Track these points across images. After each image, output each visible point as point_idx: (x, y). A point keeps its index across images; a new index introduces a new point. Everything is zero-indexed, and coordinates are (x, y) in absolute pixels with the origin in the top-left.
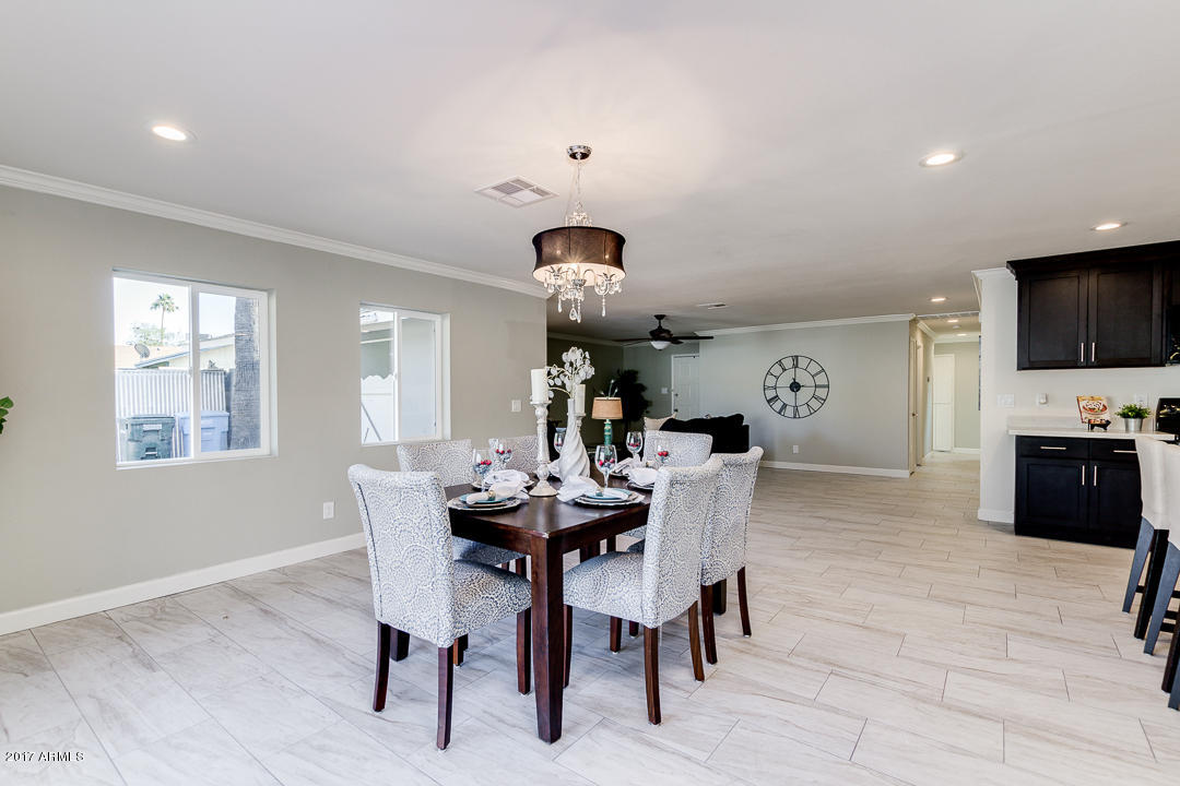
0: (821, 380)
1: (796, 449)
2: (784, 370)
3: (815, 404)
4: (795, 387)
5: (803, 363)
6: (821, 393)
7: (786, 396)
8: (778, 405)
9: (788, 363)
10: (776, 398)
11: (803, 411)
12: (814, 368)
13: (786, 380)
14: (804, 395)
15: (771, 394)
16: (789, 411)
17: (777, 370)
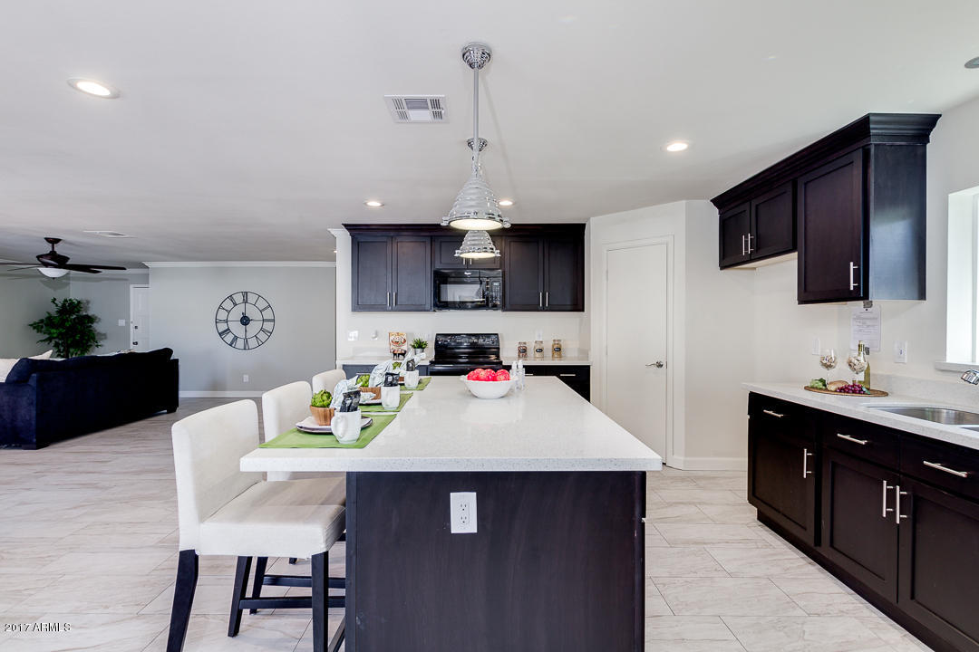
0: (267, 314)
1: (246, 378)
2: (235, 305)
3: (262, 336)
4: (245, 321)
5: (252, 299)
6: (268, 326)
7: (237, 328)
8: (229, 338)
9: (238, 299)
10: (228, 331)
11: (252, 343)
12: (262, 304)
13: (236, 314)
14: (253, 328)
15: (222, 327)
16: (240, 343)
17: (228, 305)
